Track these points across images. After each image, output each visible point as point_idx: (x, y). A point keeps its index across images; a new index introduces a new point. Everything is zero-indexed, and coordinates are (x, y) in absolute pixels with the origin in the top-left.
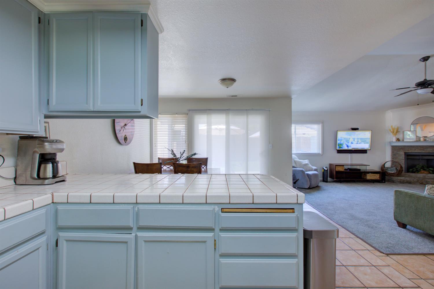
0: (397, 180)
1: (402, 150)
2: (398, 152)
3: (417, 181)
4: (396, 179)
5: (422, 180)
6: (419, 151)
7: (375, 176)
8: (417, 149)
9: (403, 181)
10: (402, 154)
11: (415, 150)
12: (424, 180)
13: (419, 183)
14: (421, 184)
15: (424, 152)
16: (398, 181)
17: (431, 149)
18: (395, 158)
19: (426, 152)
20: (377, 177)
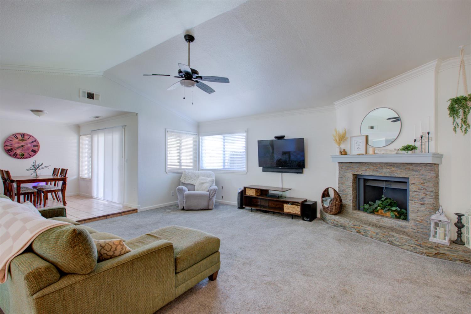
0: (330, 220)
1: (350, 169)
2: (346, 174)
3: (353, 226)
4: (330, 218)
5: (359, 226)
6: (371, 173)
7: (294, 208)
8: (368, 169)
9: (335, 222)
10: (350, 176)
11: (366, 170)
12: (362, 226)
13: (355, 231)
14: (358, 232)
15: (378, 174)
16: (331, 223)
17: (388, 170)
18: (342, 184)
19: (381, 175)
20: (297, 210)
